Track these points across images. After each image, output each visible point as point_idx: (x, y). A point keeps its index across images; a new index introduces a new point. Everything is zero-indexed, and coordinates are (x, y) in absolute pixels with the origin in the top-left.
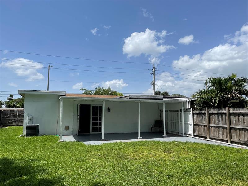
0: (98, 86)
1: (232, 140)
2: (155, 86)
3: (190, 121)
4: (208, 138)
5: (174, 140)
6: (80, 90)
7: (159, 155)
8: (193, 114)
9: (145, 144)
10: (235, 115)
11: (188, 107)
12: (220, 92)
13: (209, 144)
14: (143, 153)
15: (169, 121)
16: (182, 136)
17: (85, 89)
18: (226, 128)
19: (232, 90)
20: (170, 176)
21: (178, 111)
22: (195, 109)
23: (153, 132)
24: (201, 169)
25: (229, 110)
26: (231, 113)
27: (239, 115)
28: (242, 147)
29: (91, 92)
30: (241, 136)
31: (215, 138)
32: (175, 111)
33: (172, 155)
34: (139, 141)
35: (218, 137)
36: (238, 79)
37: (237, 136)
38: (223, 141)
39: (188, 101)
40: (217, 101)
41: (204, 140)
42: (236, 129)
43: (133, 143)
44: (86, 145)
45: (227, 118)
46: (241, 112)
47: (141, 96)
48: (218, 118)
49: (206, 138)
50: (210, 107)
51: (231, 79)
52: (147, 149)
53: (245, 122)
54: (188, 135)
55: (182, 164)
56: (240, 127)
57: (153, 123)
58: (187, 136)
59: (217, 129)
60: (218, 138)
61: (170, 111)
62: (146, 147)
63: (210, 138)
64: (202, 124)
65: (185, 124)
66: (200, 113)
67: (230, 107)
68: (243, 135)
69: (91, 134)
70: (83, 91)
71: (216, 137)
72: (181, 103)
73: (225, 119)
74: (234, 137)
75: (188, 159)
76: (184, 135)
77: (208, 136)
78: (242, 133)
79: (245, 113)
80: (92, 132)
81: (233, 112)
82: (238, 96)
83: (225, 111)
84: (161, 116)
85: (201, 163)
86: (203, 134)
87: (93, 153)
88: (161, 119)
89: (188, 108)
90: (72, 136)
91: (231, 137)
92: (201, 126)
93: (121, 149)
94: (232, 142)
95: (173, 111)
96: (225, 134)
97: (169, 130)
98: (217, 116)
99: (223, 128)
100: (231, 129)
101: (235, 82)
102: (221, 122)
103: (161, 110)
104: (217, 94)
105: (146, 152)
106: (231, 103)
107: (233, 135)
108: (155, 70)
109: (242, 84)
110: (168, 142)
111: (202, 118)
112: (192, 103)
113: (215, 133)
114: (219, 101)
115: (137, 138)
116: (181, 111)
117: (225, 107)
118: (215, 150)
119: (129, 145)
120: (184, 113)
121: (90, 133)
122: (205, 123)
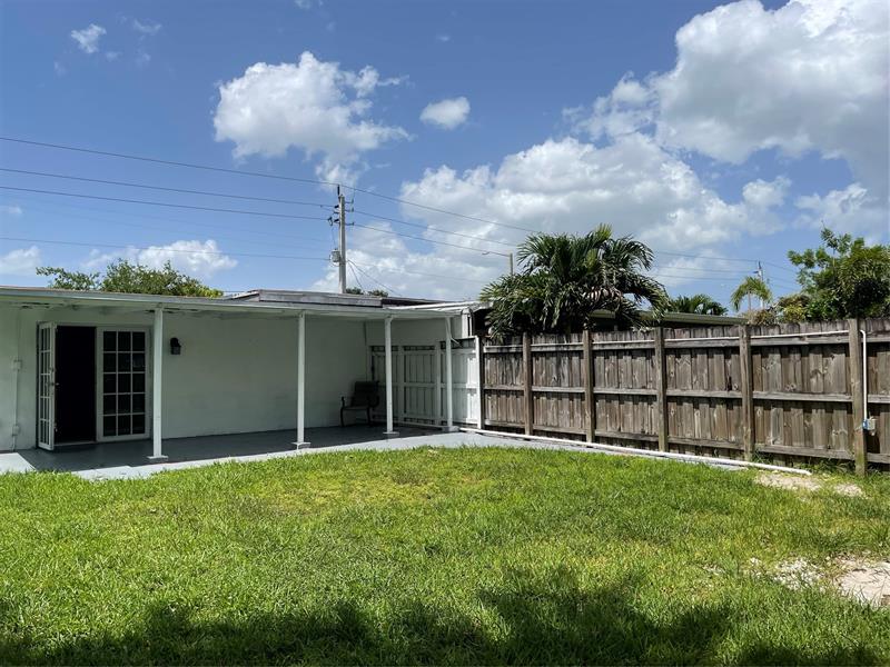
0: (120, 260)
1: (597, 433)
2: (347, 265)
3: (473, 380)
4: (527, 432)
5: (421, 444)
6: (39, 273)
7: (383, 492)
8: (483, 356)
9: (326, 462)
10: (607, 354)
11: (465, 331)
12: (563, 283)
13: (531, 450)
14: (325, 491)
15: (402, 384)
16: (447, 432)
17: (58, 271)
18: (581, 396)
19: (600, 277)
20: (433, 550)
21: (432, 348)
22: (488, 339)
23: (345, 424)
24: (525, 520)
25: (590, 339)
26: (595, 348)
27: (619, 353)
28: (627, 452)
29: (89, 283)
30: (623, 419)
31: (547, 429)
32: (424, 348)
33: (424, 489)
34: (304, 454)
35: (558, 426)
36: (615, 243)
37: (614, 418)
38: (571, 436)
39: (467, 311)
40: (557, 312)
41: (516, 438)
42: (609, 398)
43: (284, 462)
44: (87, 483)
45: (585, 363)
46: (624, 344)
47: (305, 294)
48: (558, 365)
49: (522, 431)
50: (535, 331)
51: (596, 241)
52: (335, 477)
53: (636, 374)
54: (465, 425)
55: (462, 511)
56: (623, 391)
57: (346, 392)
58: (462, 429)
59: (553, 401)
60: (557, 430)
61: (405, 348)
62: (331, 473)
63: (534, 432)
64: (509, 388)
65: (454, 389)
66: (504, 351)
67: (592, 331)
68: (630, 415)
69: (102, 443)
70: (52, 277)
71: (551, 426)
72: (443, 319)
73: (577, 369)
74: (602, 422)
75: (478, 495)
76: (452, 428)
77: (527, 426)
78: (627, 408)
79: (637, 347)
80: (105, 435)
81: (603, 345)
82: (616, 295)
83: (578, 342)
84: (376, 366)
85: (521, 502)
86: (512, 419)
87: (124, 507)
88: (376, 379)
89: (465, 335)
90: (17, 454)
91: (594, 426)
92: (507, 392)
93: (236, 484)
94: (596, 439)
95: (417, 348)
96: (577, 415)
97: (402, 415)
98: (554, 359)
99: (571, 396)
100: (595, 397)
101: (607, 250)
102: (566, 379)
103: (373, 348)
104: (555, 290)
105: (333, 489)
106: (593, 319)
107: (600, 416)
108: (343, 210)
109: (628, 257)
110: (403, 453)
111: (508, 368)
112: (479, 320)
113: (550, 415)
114: (562, 310)
115: (294, 448)
116: (443, 347)
117: (579, 331)
118: (551, 465)
119: (268, 472)
120: (453, 355)
121: (94, 439)
122: (518, 383)
